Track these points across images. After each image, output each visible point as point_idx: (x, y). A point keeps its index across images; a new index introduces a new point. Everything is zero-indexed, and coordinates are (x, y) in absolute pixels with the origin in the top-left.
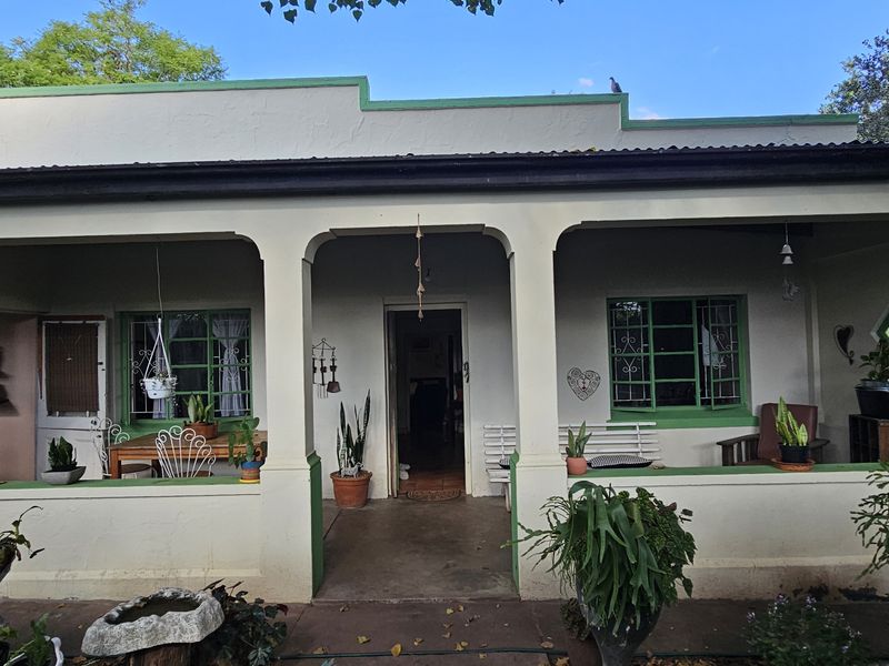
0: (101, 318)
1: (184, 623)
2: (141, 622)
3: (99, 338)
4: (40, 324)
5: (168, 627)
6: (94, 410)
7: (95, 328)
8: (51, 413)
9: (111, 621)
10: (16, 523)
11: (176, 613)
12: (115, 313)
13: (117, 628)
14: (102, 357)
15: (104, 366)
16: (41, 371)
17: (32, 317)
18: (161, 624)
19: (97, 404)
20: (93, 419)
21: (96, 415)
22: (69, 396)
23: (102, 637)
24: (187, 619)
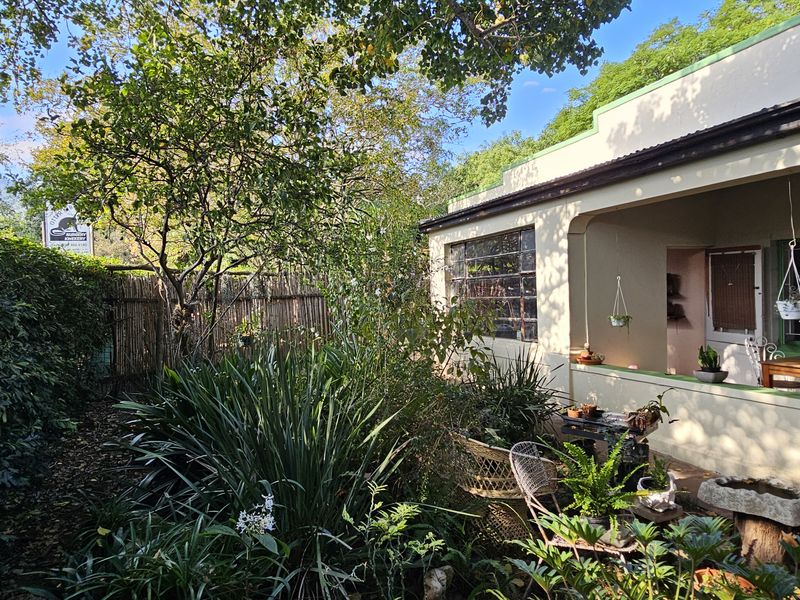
0: (758, 248)
1: (779, 506)
2: (742, 492)
3: (755, 265)
4: (707, 255)
5: (764, 504)
6: (752, 328)
7: (752, 257)
8: (716, 329)
9: (719, 483)
10: (660, 397)
11: (772, 496)
12: (771, 242)
13: (722, 488)
14: (758, 281)
15: (760, 290)
16: (708, 294)
17: (702, 250)
18: (758, 500)
19: (755, 324)
20: (750, 336)
21: (754, 333)
22: (732, 316)
23: (711, 491)
24: (782, 504)
